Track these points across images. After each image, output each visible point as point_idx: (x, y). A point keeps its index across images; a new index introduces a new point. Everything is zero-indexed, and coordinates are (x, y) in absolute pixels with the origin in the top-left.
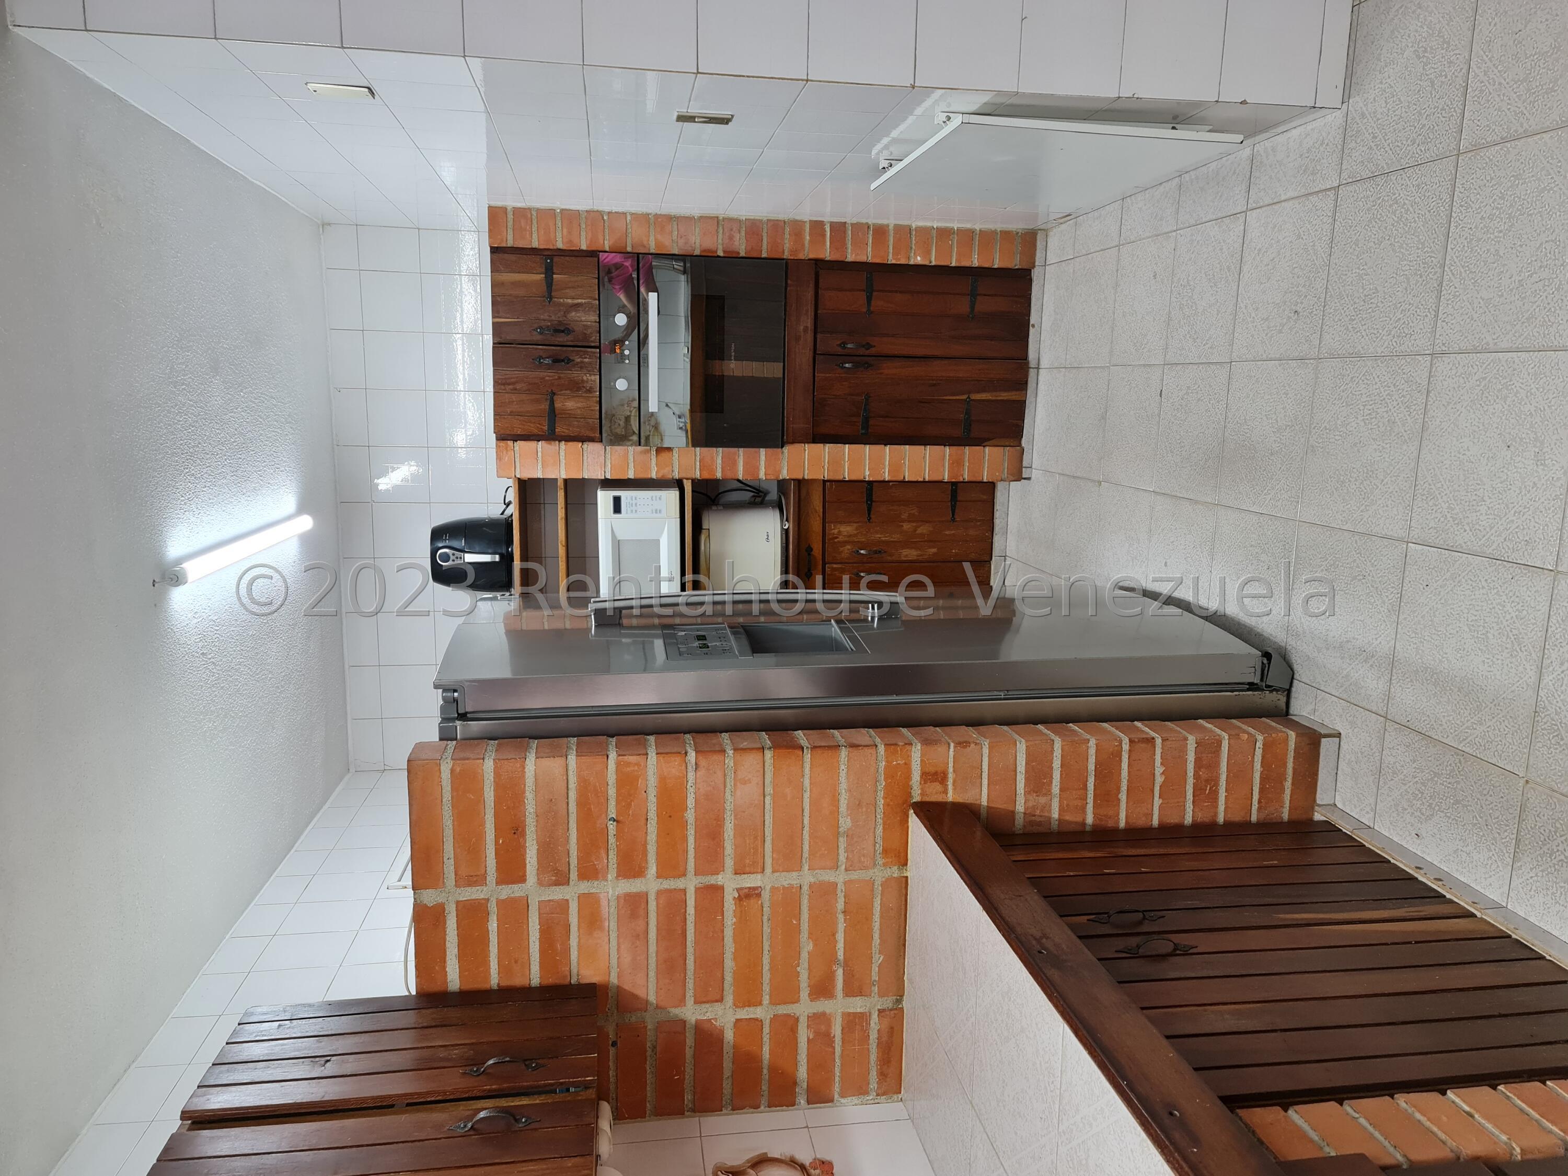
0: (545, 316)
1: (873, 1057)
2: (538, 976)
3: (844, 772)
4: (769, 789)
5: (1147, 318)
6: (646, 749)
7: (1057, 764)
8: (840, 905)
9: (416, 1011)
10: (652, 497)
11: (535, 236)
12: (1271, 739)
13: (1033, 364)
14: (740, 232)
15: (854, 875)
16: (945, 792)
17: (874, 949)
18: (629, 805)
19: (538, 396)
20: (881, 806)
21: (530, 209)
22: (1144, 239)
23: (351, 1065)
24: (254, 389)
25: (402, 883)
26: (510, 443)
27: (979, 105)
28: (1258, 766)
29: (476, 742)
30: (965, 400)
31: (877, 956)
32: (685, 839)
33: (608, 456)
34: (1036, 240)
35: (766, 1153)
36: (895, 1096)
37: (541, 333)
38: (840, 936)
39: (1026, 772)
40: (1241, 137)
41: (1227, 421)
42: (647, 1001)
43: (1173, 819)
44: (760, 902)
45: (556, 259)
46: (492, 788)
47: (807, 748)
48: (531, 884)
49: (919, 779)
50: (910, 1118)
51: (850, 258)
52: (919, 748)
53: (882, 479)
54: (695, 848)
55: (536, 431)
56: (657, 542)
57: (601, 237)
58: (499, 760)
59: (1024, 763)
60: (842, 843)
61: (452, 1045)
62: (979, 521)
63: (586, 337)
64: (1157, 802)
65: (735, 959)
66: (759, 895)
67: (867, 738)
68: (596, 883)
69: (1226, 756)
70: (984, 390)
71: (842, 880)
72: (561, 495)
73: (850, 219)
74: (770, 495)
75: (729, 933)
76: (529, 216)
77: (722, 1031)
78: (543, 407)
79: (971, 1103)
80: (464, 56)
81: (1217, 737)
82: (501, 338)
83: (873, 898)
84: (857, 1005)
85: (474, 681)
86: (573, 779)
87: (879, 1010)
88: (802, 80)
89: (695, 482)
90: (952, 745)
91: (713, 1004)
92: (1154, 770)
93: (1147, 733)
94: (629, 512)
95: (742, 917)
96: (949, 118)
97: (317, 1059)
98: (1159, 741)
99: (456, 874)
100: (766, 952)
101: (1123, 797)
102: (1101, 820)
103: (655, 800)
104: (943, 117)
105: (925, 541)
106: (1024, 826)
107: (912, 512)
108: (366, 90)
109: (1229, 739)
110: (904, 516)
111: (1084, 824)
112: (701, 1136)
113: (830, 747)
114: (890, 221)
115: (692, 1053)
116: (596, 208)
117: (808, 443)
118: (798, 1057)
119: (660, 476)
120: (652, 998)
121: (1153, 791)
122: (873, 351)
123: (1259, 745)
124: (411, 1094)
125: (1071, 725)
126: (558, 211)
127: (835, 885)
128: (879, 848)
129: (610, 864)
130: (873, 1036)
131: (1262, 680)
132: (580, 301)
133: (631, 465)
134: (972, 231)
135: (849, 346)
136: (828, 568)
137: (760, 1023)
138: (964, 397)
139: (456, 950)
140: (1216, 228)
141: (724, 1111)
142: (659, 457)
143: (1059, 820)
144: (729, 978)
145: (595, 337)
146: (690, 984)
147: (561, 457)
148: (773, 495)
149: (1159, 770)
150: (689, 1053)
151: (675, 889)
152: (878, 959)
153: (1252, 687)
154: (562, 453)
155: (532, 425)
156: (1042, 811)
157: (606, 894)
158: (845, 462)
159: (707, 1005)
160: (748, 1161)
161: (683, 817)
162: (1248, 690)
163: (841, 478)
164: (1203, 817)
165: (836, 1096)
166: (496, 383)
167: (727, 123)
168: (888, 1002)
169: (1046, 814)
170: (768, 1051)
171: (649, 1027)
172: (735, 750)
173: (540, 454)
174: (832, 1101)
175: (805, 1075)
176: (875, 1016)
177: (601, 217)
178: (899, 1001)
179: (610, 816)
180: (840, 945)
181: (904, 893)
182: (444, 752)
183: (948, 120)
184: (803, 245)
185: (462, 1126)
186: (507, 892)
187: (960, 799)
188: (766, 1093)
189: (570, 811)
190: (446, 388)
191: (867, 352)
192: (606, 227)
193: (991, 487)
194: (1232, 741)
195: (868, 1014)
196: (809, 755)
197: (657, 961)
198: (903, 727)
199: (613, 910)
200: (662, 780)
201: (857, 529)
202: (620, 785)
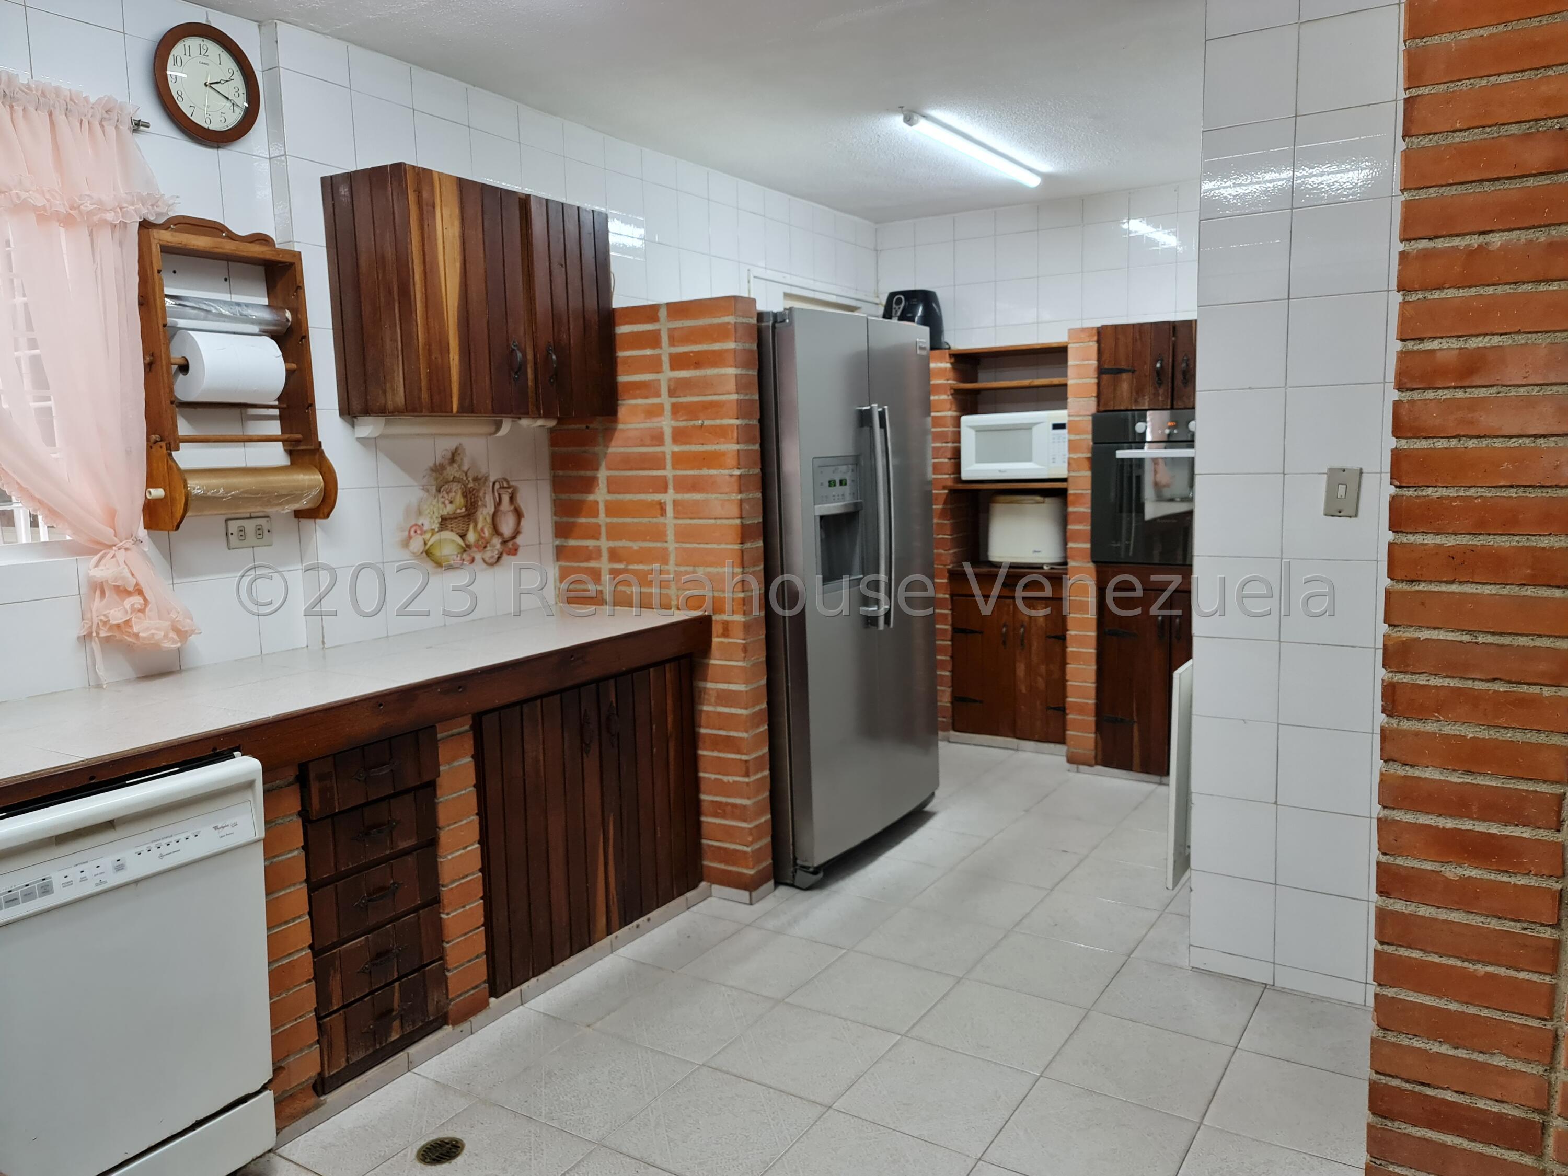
2: (623, 380)
4: (719, 522)
6: (745, 443)
7: (734, 711)
9: (598, 310)
12: (749, 857)
16: (718, 636)
18: (710, 433)
19: (1131, 359)
28: (733, 846)
29: (758, 336)
30: (1132, 719)
32: (692, 469)
33: (1085, 418)
35: (524, 517)
37: (1183, 360)
38: (641, 567)
39: (729, 690)
42: (609, 447)
43: (703, 786)
44: (659, 516)
46: (720, 348)
47: (742, 547)
48: (669, 374)
49: (725, 619)
52: (742, 620)
53: (1068, 646)
54: (687, 475)
55: (1105, 358)
56: (1029, 459)
58: (739, 351)
59: (734, 689)
60: (690, 569)
61: (569, 333)
62: (1047, 730)
63: (1180, 397)
64: (713, 776)
66: (662, 515)
68: (670, 414)
69: (740, 826)
70: (1141, 736)
71: (670, 568)
72: (1055, 381)
75: (643, 497)
77: (593, 493)
78: (1123, 364)
81: (749, 820)
82: (1178, 328)
84: (605, 577)
86: (725, 397)
89: (1069, 490)
90: (744, 642)
91: (607, 487)
92: (730, 776)
94: (1055, 436)
95: (651, 505)
97: (564, 260)
98: (746, 780)
99: (675, 328)
100: (633, 520)
101: (716, 754)
102: (702, 738)
103: (713, 449)
105: (1031, 683)
106: (698, 687)
107: (1055, 673)
109: (748, 828)
110: (1051, 667)
111: (700, 726)
112: (537, 479)
113: (743, 561)
115: (582, 475)
118: (579, 540)
120: (610, 450)
121: (719, 774)
122: (1174, 641)
123: (745, 849)
127: (667, 564)
129: (679, 423)
133: (1079, 437)
137: (596, 517)
138: (1135, 719)
139: (636, 331)
141: (552, 494)
142: (1086, 460)
143: (702, 711)
144: (621, 497)
145: (1181, 404)
146: (618, 473)
147: (1084, 380)
149: (731, 779)
151: (665, 463)
154: (1088, 380)
155: (1109, 355)
156: (707, 699)
157: (664, 420)
159: (606, 484)
161: (704, 467)
162: (794, 851)
164: (705, 807)
165: (560, 563)
166: (1142, 325)
169: (705, 702)
171: (595, 448)
172: (741, 500)
173: (1087, 362)
174: (557, 560)
175: (571, 544)
179: (705, 422)
180: (636, 567)
185: (515, 344)
186: (666, 360)
187: (714, 644)
188: (562, 520)
189: (708, 397)
191: (1173, 636)
193: (1062, 740)
195: (601, 583)
196: (738, 548)
197: (630, 453)
199: (655, 425)
200: (722, 454)
201: (1041, 626)
202: (721, 427)
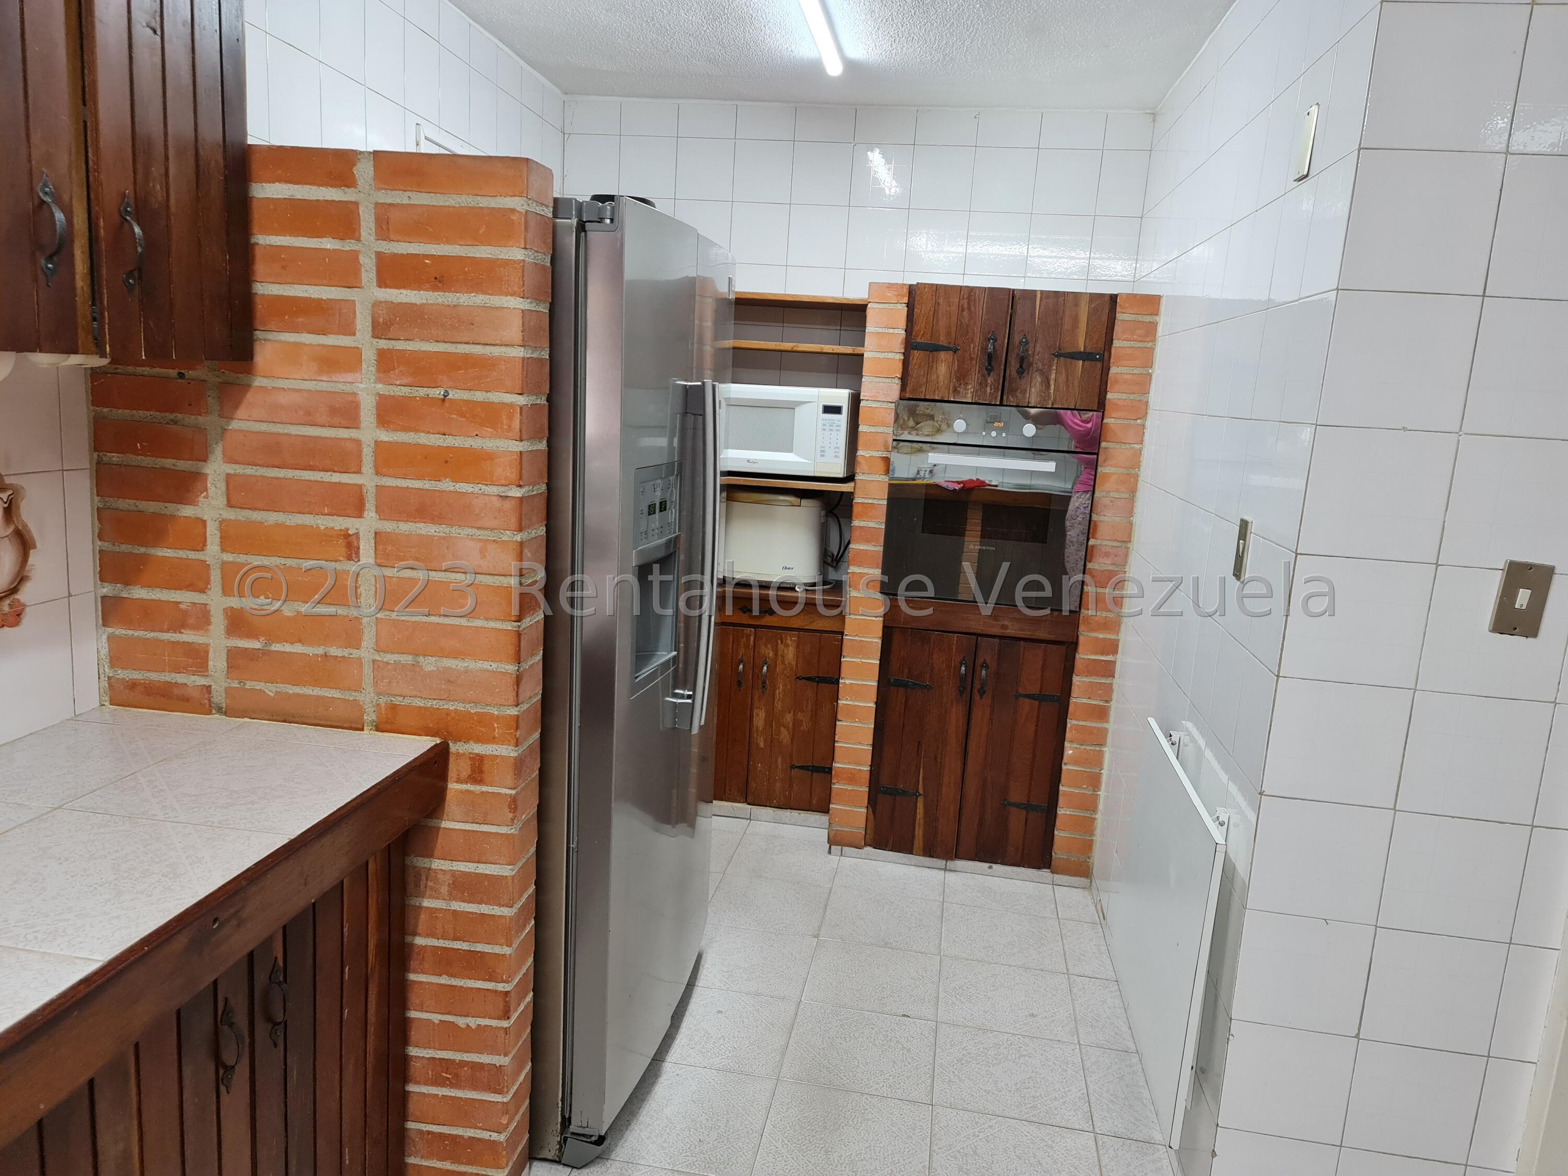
0: (1038, 349)
1: (154, 676)
2: (266, 292)
3: (489, 667)
5: (988, 1003)
6: (528, 440)
7: (485, 909)
8: (334, 651)
9: (221, 143)
10: (838, 448)
11: (1126, 344)
12: (500, 1150)
13: (951, 864)
14: (1113, 564)
15: (368, 670)
16: (459, 781)
17: (281, 685)
18: (462, 415)
19: (953, 333)
20: (446, 707)
21: (1154, 341)
22: (1073, 1004)
23: (147, 60)
24: (982, 21)
25: (423, 142)
26: (906, 300)
27: (1234, 861)
28: (470, 1133)
29: (550, 240)
30: (917, 791)
31: (274, 690)
32: (420, 477)
33: (885, 405)
34: (1081, 876)
35: (35, 547)
36: (107, 698)
37: (1021, 342)
38: (298, 648)
39: (478, 874)
40: (1176, 1145)
41: (868, 1097)
42: (232, 419)
43: (414, 1035)
44: (342, 559)
45: (1099, 365)
46: (490, 256)
47: (519, 627)
48: (375, 294)
49: (476, 751)
50: (76, 717)
51: (1076, 679)
52: (512, 755)
53: (840, 697)
54: (408, 488)
55: (916, 328)
56: (790, 450)
57: (1119, 414)
58: (523, 266)
59: (487, 872)
60: (407, 659)
61: (167, 184)
62: (790, 794)
63: (1013, 391)
64: (436, 1018)
65: (277, 525)
66: (349, 558)
67: (528, 694)
68: (373, 369)
69: (484, 1098)
70: (927, 811)
71: (363, 655)
72: (848, 350)
73: (1116, 682)
74: (834, 572)
75: (307, 520)
76: (1147, 339)
77: (192, 502)
78: (942, 338)
79: (59, 808)
80: (1338, 289)
81: (505, 1090)
82: (1019, 299)
83: (340, 689)
84: (217, 662)
85: (622, 245)
86: (496, 351)
87: (210, 686)
88: (1279, 671)
89: (850, 496)
90: (513, 792)
91: (225, 494)
92: (473, 1017)
93: (516, 1010)
94: (825, 422)
95: (327, 537)
96: (1222, 824)
97: (158, 19)
98: (505, 1024)
99: (390, 205)
100: (283, 561)
101: (444, 980)
102: (419, 954)
103: (467, 445)
104: (1224, 818)
105: (772, 735)
106: (415, 867)
107: (804, 724)
108: (1305, 173)
109: (503, 1103)
110: (800, 716)
111: (415, 934)
112: (63, 470)
113: (519, 651)
114: (1112, 725)
115: (168, 466)
116: (1150, 412)
117: (884, 621)
118: (158, 589)
119: (859, 459)
120: (235, 425)
121: (449, 1013)
122: (977, 697)
123: (494, 1136)
124: (96, 130)
125: (533, 922)
126: (1150, 371)
127: (358, 647)
128: (398, 701)
129: (394, 388)
130: (180, 678)
131: (573, 1133)
132: (1052, 387)
133: (872, 429)
134: (1094, 809)
135: (984, 672)
136: (751, 631)
137: (199, 548)
138: (921, 791)
139: (300, 197)
140: (1079, 1094)
141: (97, 499)
142: (880, 460)
143: (420, 907)
144: (256, 516)
145: (1012, 401)
146: (249, 471)
147: (886, 354)
148: (833, 575)
149: (473, 1022)
150: (168, 463)
151: (361, 461)
152: (270, 689)
153: (566, 1122)
154: (891, 355)
155: (923, 325)
156: (432, 888)
157: (359, 380)
158: (860, 658)
159: (224, 489)
160: (25, 526)
161: (446, 477)
162: (563, 1117)
163: (844, 653)
164: (416, 1068)
165: (110, 630)
166: (971, 289)
167: (1235, 575)
168: (219, 697)
169: (428, 893)
170: (167, 555)
171: (200, 418)
172: (521, 544)
173: (891, 331)
174: (105, 624)
175: (136, 596)
176: (201, 681)
177: (1140, 416)
178: (220, 710)
179: (450, 392)
180: (288, 648)
181: (345, 726)
182: (537, 202)
183: (1219, 823)
184: (1094, 631)
185: (47, 189)
186: (368, 264)
187: (450, 796)
188: (117, 549)
189: (459, 346)
190: (970, 234)
191: (975, 691)
192: (1129, 422)
193: (824, 809)
194: (500, 1106)
195: (206, 674)
196: (510, 628)
197: (278, 434)
198: (541, 733)
199: (340, 387)
200: (489, 456)
201: (790, 664)
202: (487, 406)
